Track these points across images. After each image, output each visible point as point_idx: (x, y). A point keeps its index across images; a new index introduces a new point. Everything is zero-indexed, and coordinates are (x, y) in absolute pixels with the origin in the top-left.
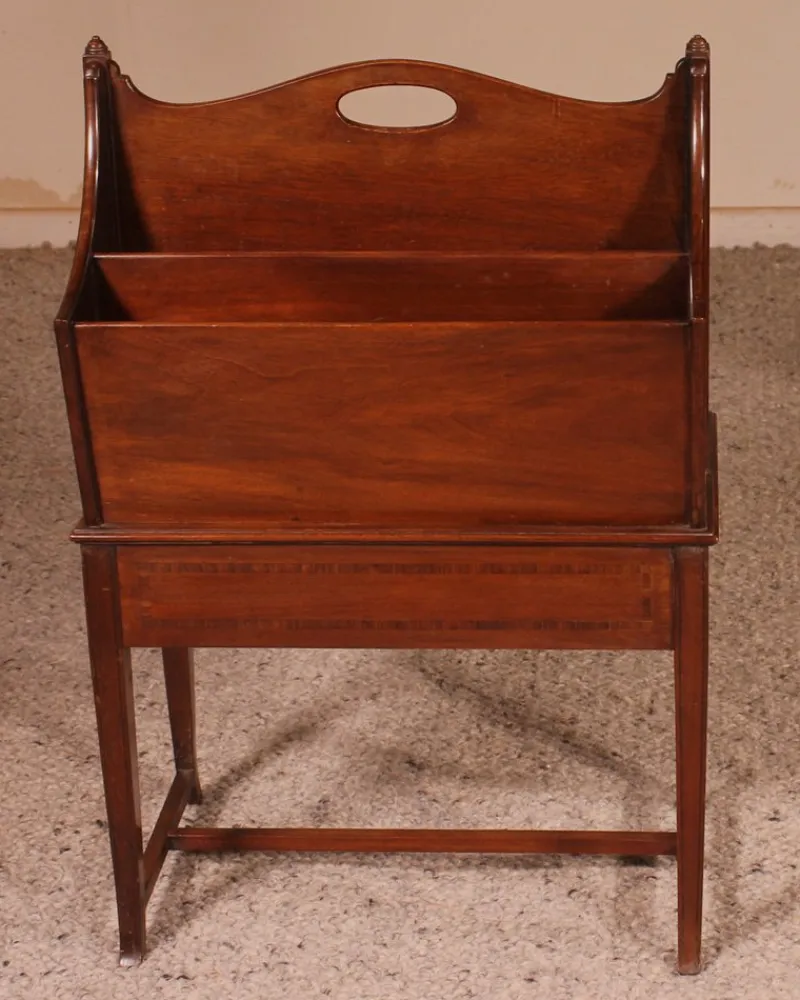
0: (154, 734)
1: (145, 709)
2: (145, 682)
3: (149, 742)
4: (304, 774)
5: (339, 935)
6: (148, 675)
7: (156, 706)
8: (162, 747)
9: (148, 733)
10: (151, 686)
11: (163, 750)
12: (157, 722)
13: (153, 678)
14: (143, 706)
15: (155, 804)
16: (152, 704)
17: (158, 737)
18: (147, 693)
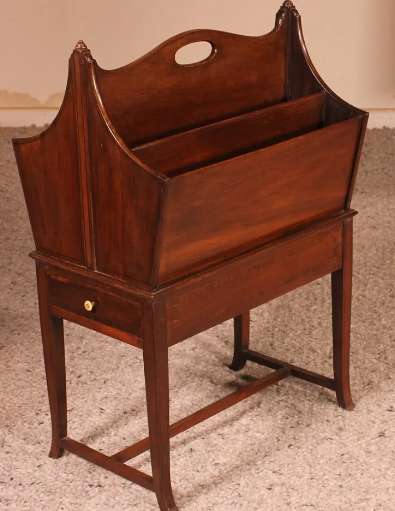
0: (85, 367)
1: (81, 355)
2: (81, 341)
3: (83, 371)
5: (176, 466)
6: (82, 338)
7: (87, 353)
8: (89, 373)
9: (82, 366)
10: (84, 344)
11: (90, 375)
12: (87, 361)
13: (85, 339)
14: (80, 353)
15: (86, 401)
16: (84, 352)
17: (87, 368)
18: (82, 347)
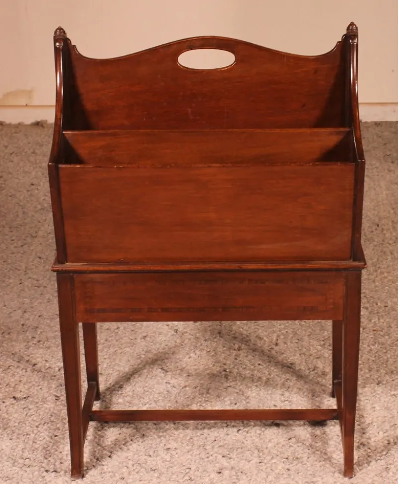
0: (40, 356)
1: (36, 344)
2: (36, 331)
3: (38, 359)
4: (112, 374)
5: (129, 451)
6: (37, 327)
7: (41, 342)
8: (44, 362)
9: (37, 355)
10: (39, 333)
11: (45, 363)
12: (42, 350)
13: (40, 329)
14: (35, 343)
15: (41, 389)
16: (39, 341)
17: (42, 357)
18: (37, 336)
